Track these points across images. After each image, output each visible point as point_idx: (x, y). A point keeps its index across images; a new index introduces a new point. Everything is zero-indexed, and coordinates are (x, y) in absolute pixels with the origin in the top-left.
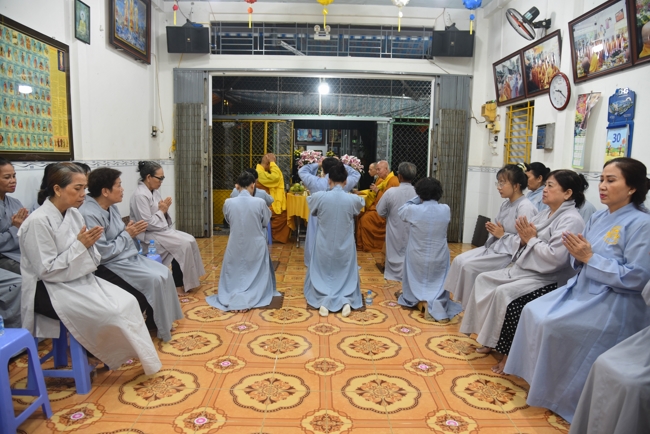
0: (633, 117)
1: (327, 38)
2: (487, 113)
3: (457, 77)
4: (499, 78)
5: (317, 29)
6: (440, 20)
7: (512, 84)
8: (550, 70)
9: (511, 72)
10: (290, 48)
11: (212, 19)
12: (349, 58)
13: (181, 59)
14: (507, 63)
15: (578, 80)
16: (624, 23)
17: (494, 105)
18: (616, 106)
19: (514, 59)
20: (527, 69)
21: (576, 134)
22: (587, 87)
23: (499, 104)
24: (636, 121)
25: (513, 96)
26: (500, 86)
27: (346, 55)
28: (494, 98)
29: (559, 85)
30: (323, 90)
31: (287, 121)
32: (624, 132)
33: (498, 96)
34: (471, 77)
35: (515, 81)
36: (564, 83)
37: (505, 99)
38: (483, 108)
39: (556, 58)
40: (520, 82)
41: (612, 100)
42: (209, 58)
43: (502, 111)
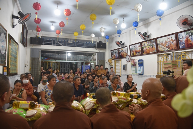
0: (143, 64)
1: (72, 42)
2: (110, 61)
3: (102, 53)
4: (112, 54)
5: (69, 40)
6: (98, 40)
7: (116, 55)
8: (125, 53)
9: (115, 53)
10: (60, 44)
11: (42, 36)
12: (77, 47)
13: (33, 46)
14: (114, 51)
15: (132, 56)
16: (140, 47)
17: (111, 60)
18: (140, 62)
19: (116, 50)
20: (119, 53)
21: (132, 67)
22: (133, 58)
23: (112, 59)
24: (144, 65)
25: (116, 58)
26: (112, 55)
27: (76, 47)
28: (111, 58)
29: (128, 57)
30: (69, 55)
31: (58, 62)
32: (142, 67)
33: (112, 57)
34: (105, 53)
35: (117, 55)
36: (129, 57)
37: (114, 58)
38: (109, 60)
39: (127, 51)
40: (118, 55)
41: (139, 61)
42: (41, 46)
43: (113, 61)
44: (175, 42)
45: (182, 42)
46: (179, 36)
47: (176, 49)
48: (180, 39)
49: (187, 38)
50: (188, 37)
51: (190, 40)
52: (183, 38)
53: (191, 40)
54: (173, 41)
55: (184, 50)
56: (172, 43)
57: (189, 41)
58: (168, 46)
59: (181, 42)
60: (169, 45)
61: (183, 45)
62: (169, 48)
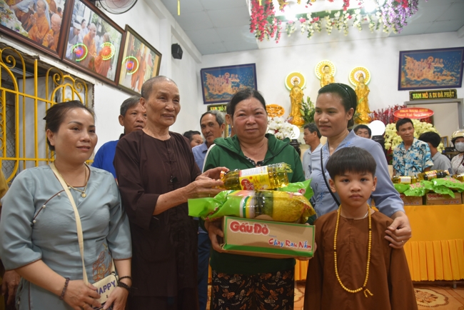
44: (57, 18)
45: (77, 38)
46: (75, 7)
47: (54, 48)
48: (76, 22)
49: (91, 36)
50: (94, 35)
51: (94, 47)
52: (83, 28)
53: (96, 47)
54: (54, 9)
55: (72, 67)
56: (47, 12)
57: (92, 46)
58: (28, 15)
59: (74, 35)
60: (31, 12)
61: (76, 50)
62: (25, 26)
